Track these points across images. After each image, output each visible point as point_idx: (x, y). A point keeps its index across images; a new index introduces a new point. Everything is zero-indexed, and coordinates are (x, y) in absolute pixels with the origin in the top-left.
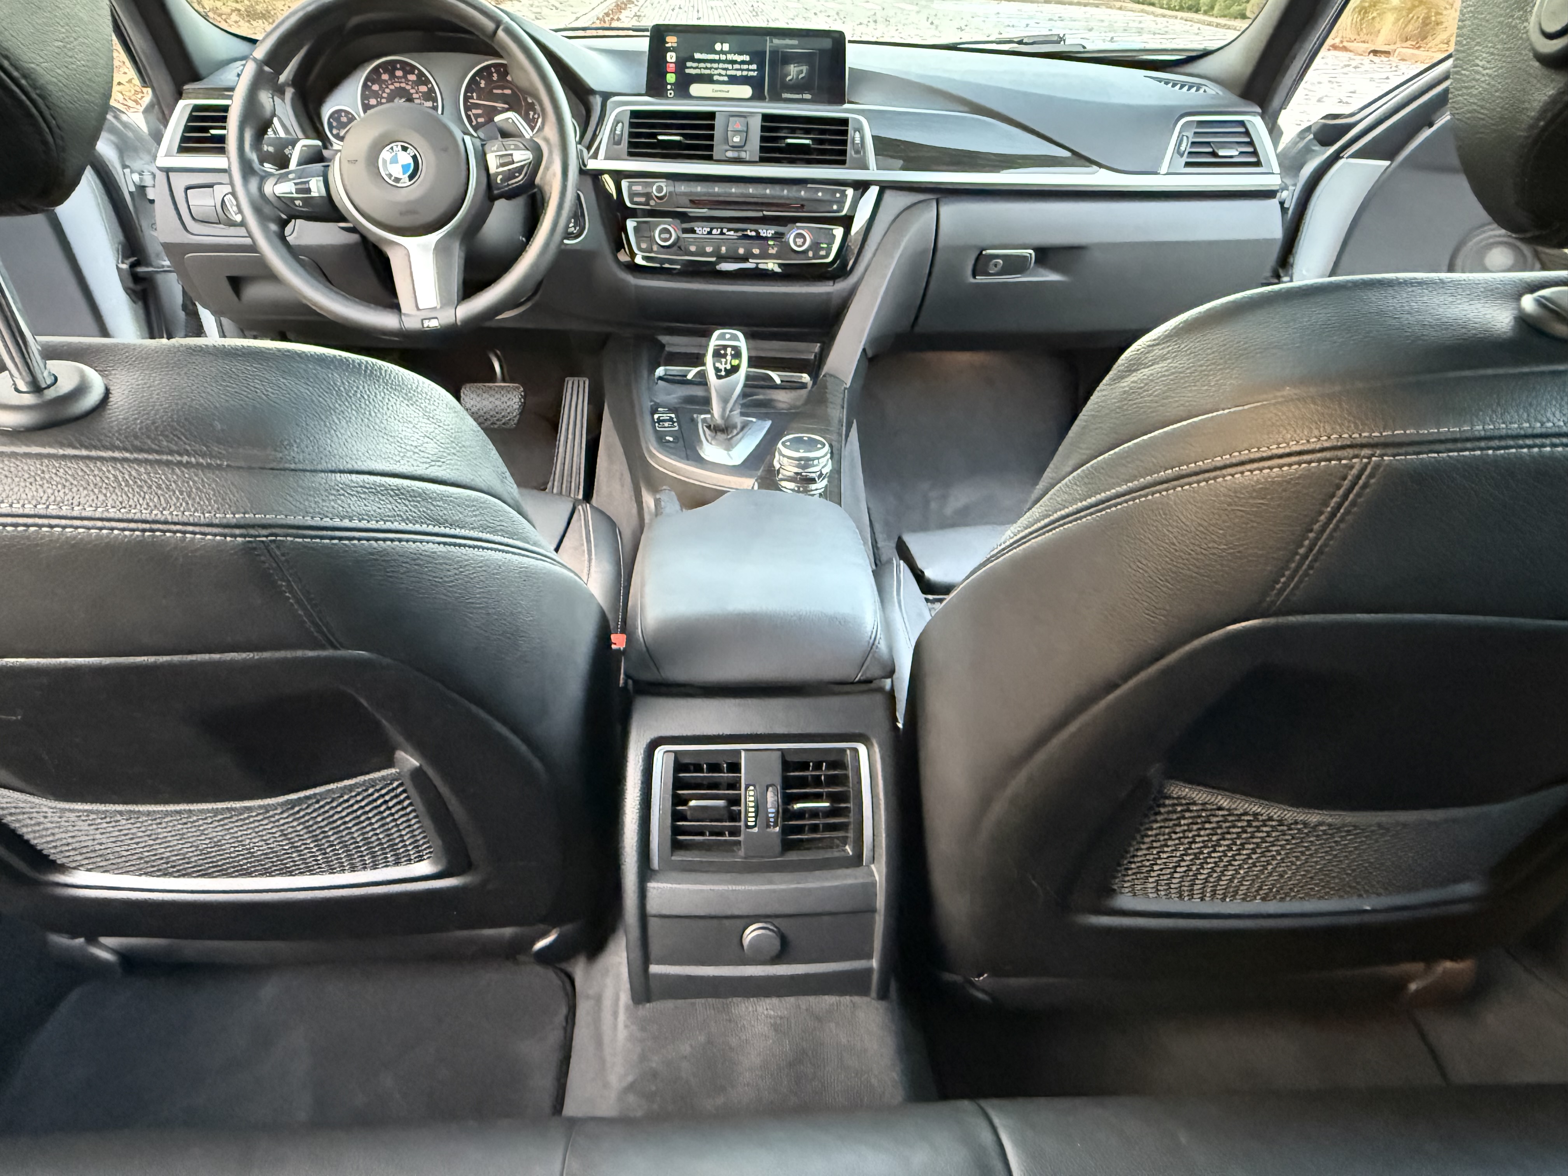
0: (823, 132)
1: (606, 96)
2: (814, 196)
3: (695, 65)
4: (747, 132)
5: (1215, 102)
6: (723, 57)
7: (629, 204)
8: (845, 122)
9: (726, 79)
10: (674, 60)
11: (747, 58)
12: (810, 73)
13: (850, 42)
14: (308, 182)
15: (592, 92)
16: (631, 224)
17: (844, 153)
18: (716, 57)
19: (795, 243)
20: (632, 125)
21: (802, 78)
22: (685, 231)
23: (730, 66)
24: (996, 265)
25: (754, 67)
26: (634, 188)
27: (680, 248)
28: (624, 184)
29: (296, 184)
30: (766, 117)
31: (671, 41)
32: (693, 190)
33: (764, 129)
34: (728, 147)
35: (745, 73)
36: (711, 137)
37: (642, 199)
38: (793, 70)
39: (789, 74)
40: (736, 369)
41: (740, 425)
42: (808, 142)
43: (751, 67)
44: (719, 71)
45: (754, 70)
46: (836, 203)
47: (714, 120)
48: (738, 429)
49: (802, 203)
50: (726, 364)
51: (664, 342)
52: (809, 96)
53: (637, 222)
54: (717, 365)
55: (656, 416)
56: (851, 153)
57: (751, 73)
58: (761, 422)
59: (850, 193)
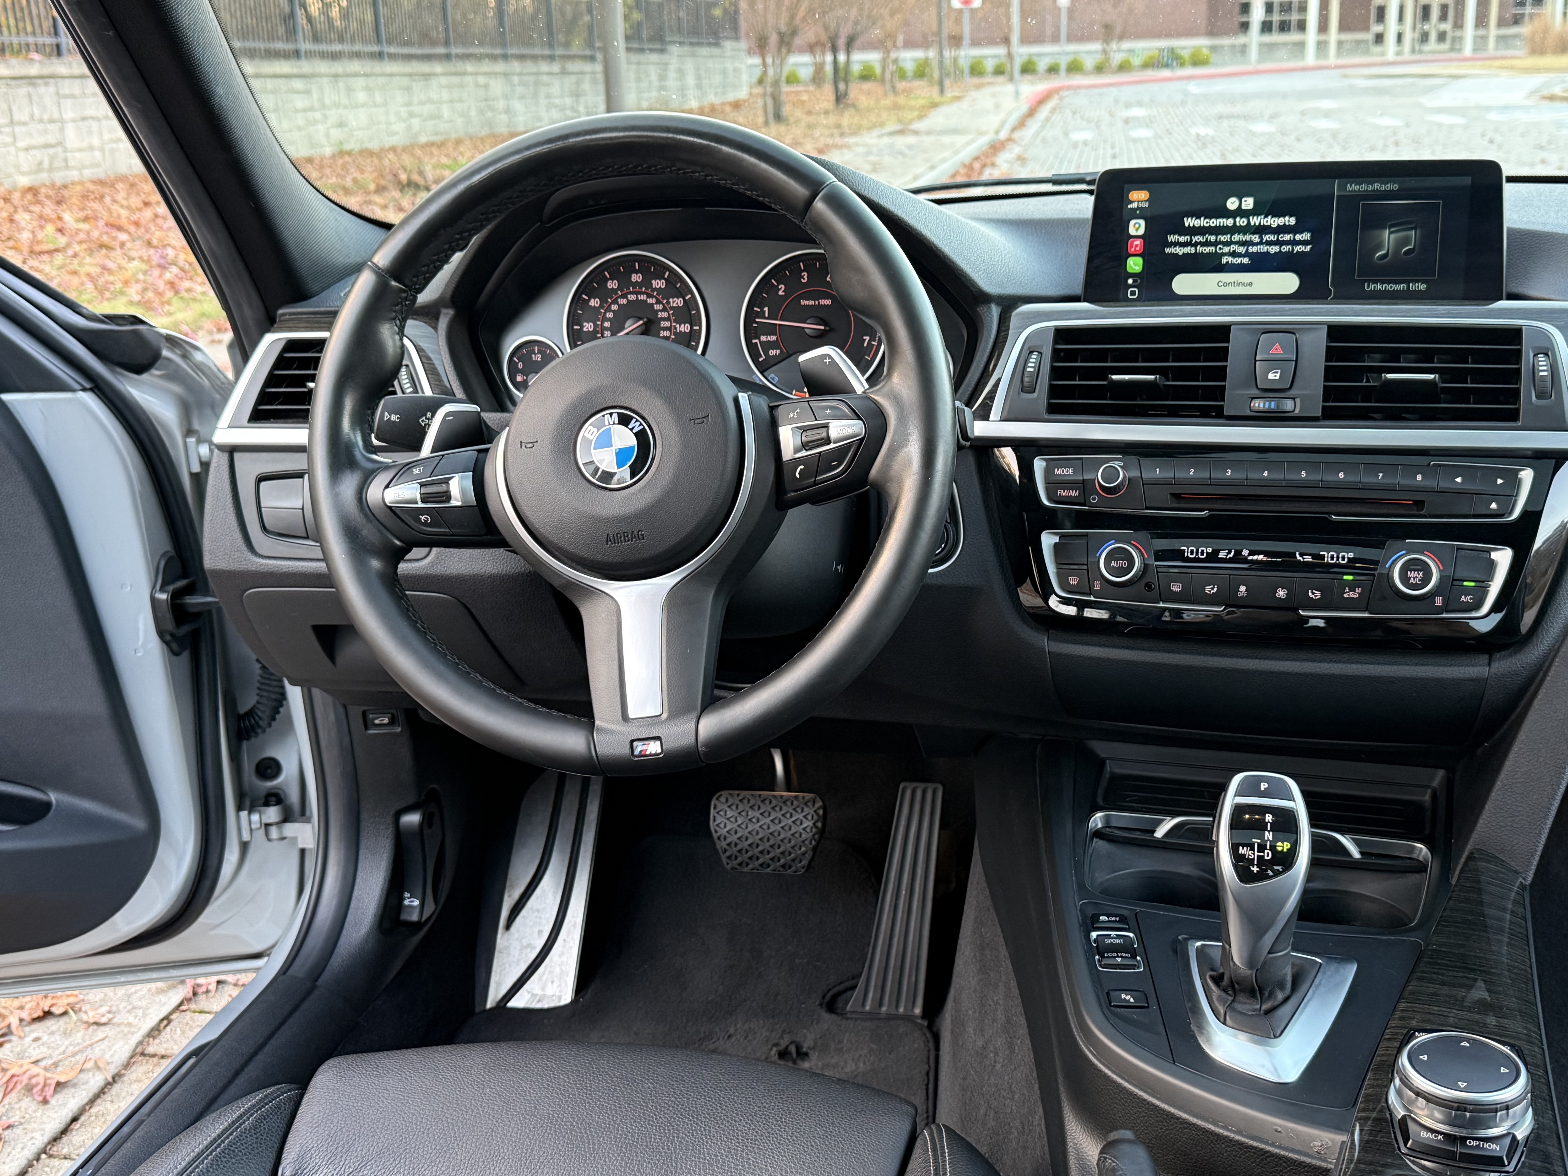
0: (1461, 356)
1: (1009, 304)
2: (1444, 484)
3: (1182, 239)
4: (1296, 361)
6: (1241, 222)
7: (1046, 502)
8: (1515, 334)
9: (1246, 261)
10: (1141, 231)
11: (1292, 221)
12: (1428, 240)
13: (1512, 179)
14: (446, 481)
15: (985, 298)
16: (1048, 540)
17: (1515, 395)
18: (1230, 222)
19: (1405, 580)
20: (1057, 354)
21: (1408, 252)
22: (1160, 555)
23: (1256, 238)
25: (1306, 236)
26: (1058, 472)
27: (1149, 586)
28: (1039, 465)
29: (422, 485)
30: (1335, 332)
31: (1139, 197)
32: (1180, 474)
33: (1331, 354)
34: (1255, 392)
35: (1286, 249)
36: (1221, 374)
37: (1074, 493)
38: (1388, 238)
39: (1379, 247)
40: (1287, 860)
41: (1288, 973)
42: (1431, 377)
43: (1298, 237)
44: (1233, 248)
45: (1304, 243)
46: (1495, 497)
47: (1227, 340)
48: (1282, 986)
49: (1419, 497)
50: (1262, 848)
51: (1103, 755)
52: (1423, 287)
53: (1062, 536)
54: (1242, 851)
55: (1094, 935)
56: (1529, 397)
57: (1298, 248)
58: (1334, 966)
59: (1527, 476)
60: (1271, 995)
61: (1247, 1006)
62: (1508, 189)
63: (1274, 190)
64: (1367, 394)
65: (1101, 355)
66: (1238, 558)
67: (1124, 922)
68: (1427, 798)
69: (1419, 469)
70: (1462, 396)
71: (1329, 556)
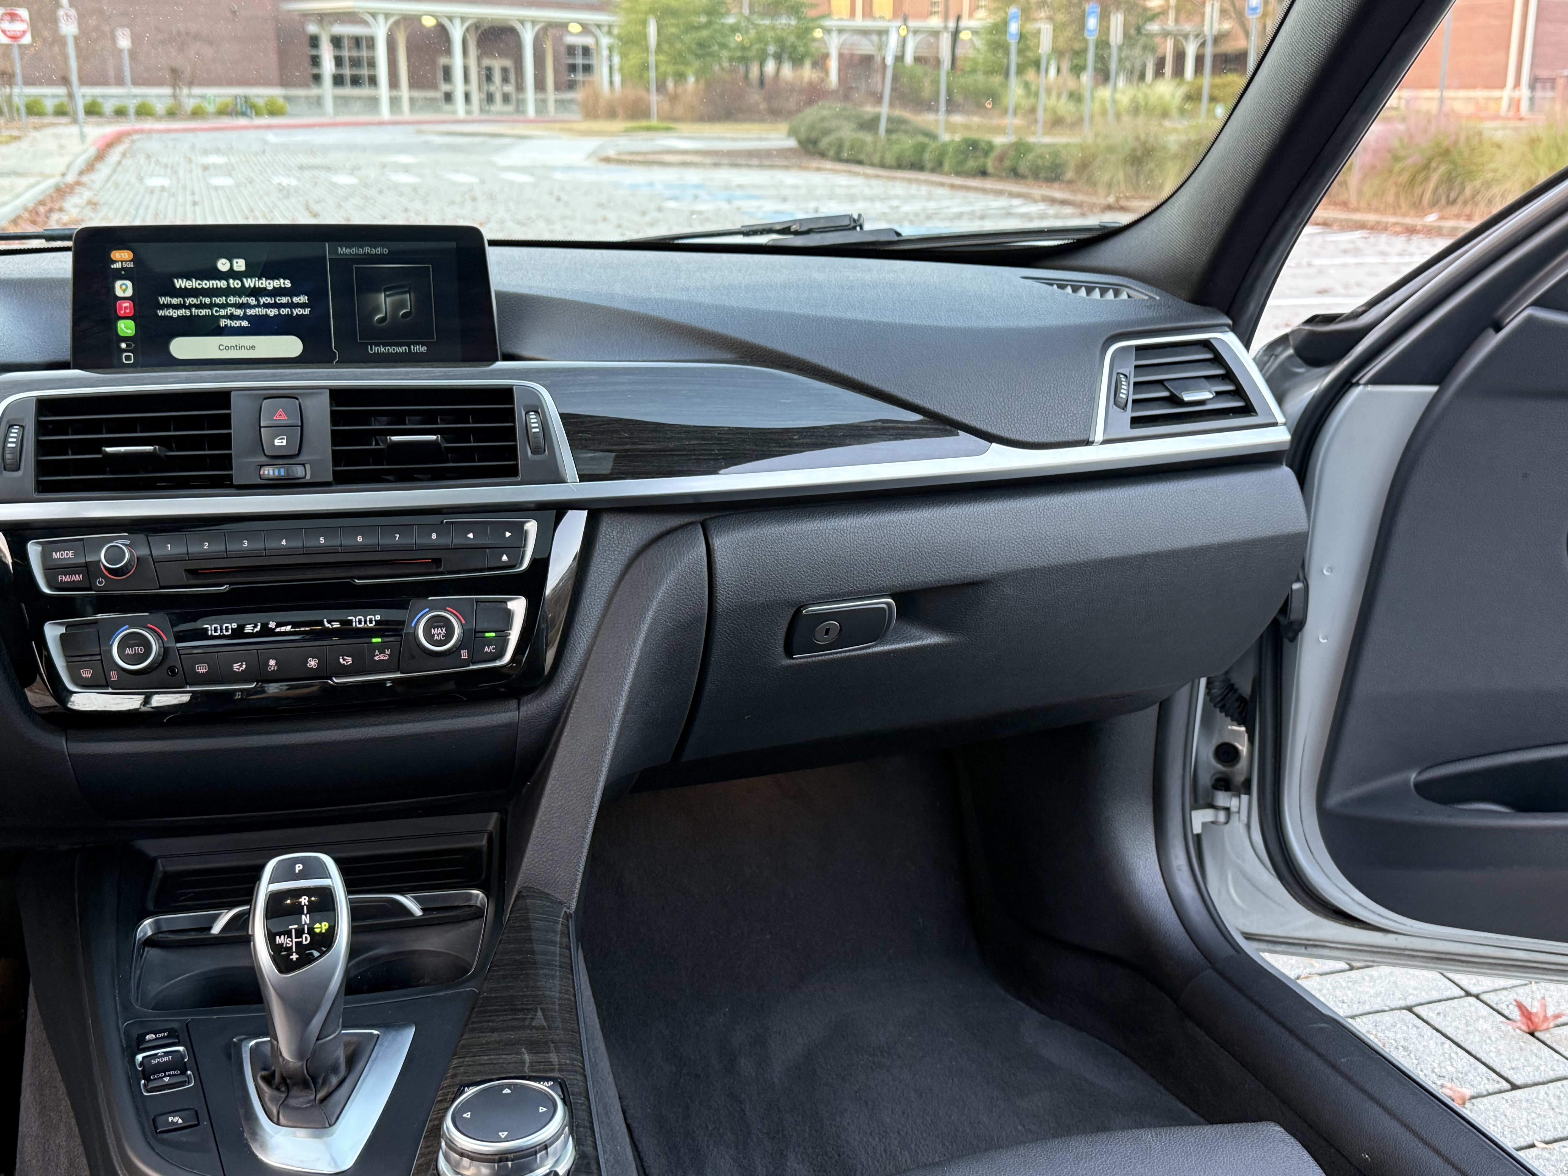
0: (461, 416)
2: (458, 541)
3: (175, 301)
4: (302, 426)
5: (1151, 314)
6: (235, 284)
7: (46, 590)
8: (506, 394)
9: (245, 324)
10: (129, 293)
11: (288, 284)
12: (421, 303)
16: (52, 632)
17: (512, 452)
18: (222, 284)
19: (429, 637)
20: (42, 428)
21: (405, 315)
22: (181, 637)
23: (252, 301)
24: (827, 632)
25: (303, 299)
26: (56, 555)
27: (172, 669)
28: (34, 550)
30: (338, 395)
31: (122, 257)
32: (193, 549)
33: (336, 417)
34: (263, 459)
35: (285, 311)
36: (226, 441)
37: (77, 578)
38: (384, 302)
39: (377, 310)
40: (325, 941)
41: (341, 1055)
42: (434, 437)
43: (296, 300)
44: (230, 310)
45: (303, 306)
46: (505, 549)
47: (228, 407)
48: (335, 1069)
49: (436, 555)
50: (299, 933)
51: (153, 854)
52: (423, 349)
53: (68, 626)
54: (279, 940)
55: (139, 1057)
56: (525, 453)
57: (297, 311)
58: (391, 1035)
59: (531, 527)
60: (325, 1082)
61: (300, 1099)
62: (493, 254)
63: (265, 251)
64: (378, 456)
65: (95, 425)
66: (266, 631)
67: (174, 1037)
68: (484, 842)
69: (433, 527)
70: (467, 454)
71: (358, 620)
